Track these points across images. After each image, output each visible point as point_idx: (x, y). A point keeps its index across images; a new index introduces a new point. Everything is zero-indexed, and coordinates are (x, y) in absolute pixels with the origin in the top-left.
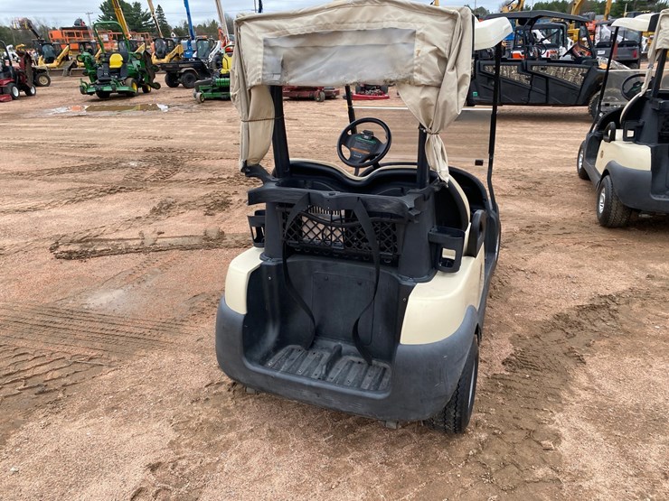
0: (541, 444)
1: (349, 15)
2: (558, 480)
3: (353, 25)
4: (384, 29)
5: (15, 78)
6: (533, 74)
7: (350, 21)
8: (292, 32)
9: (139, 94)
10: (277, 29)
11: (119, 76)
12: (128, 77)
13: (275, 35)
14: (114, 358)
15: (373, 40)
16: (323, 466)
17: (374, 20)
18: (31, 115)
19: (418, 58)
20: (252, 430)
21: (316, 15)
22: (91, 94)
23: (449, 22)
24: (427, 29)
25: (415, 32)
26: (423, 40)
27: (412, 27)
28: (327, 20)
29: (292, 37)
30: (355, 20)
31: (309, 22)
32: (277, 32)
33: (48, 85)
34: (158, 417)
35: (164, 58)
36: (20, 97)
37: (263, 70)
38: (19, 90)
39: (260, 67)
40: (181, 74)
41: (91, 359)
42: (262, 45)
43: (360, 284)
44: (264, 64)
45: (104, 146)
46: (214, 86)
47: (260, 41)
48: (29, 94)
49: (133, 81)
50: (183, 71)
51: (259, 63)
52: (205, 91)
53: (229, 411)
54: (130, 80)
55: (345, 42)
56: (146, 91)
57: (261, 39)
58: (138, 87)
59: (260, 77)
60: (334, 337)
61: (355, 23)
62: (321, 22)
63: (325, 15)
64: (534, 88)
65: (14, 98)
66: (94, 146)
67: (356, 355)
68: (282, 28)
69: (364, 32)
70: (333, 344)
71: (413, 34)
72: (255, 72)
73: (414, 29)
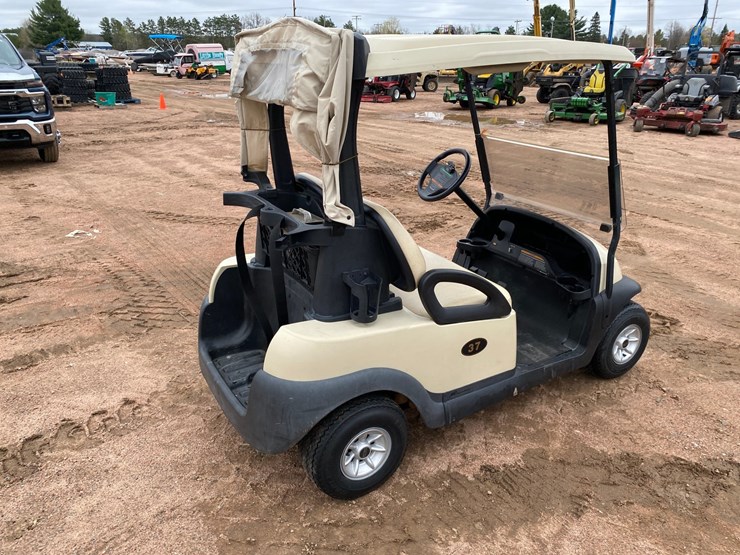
5: (400, 83)
9: (499, 107)
11: (485, 87)
12: (494, 88)
18: (390, 117)
22: (454, 102)
33: (434, 91)
34: (171, 372)
35: (558, 71)
36: (400, 100)
38: (401, 93)
40: (553, 89)
45: (408, 152)
46: (569, 105)
48: (409, 97)
49: (496, 93)
50: (556, 86)
52: (558, 109)
54: (494, 91)
56: (510, 104)
58: (501, 98)
65: (394, 100)
66: (400, 151)
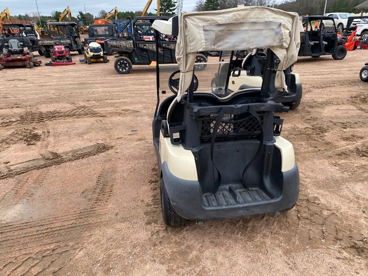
0: (315, 203)
1: (248, 14)
2: (333, 213)
3: (249, 20)
4: (266, 22)
6: (164, 48)
7: (248, 17)
8: (220, 22)
10: (210, 21)
13: (209, 24)
14: (71, 244)
15: (257, 27)
16: (252, 247)
17: (260, 17)
19: (285, 35)
20: (202, 246)
21: (233, 14)
23: (291, 19)
24: (286, 22)
25: (281, 24)
26: (284, 27)
27: (279, 21)
28: (238, 17)
29: (220, 25)
30: (251, 17)
31: (229, 17)
32: (210, 22)
34: (144, 262)
37: (206, 43)
39: (204, 41)
41: (53, 250)
42: (202, 29)
43: (238, 151)
44: (206, 39)
47: (201, 27)
51: (203, 39)
53: (179, 243)
55: (245, 28)
57: (202, 26)
59: (205, 46)
60: (227, 183)
61: (250, 18)
62: (234, 18)
63: (237, 14)
64: (165, 55)
67: (240, 188)
68: (213, 20)
69: (254, 23)
70: (227, 187)
71: (280, 25)
72: (201, 44)
73: (280, 22)
